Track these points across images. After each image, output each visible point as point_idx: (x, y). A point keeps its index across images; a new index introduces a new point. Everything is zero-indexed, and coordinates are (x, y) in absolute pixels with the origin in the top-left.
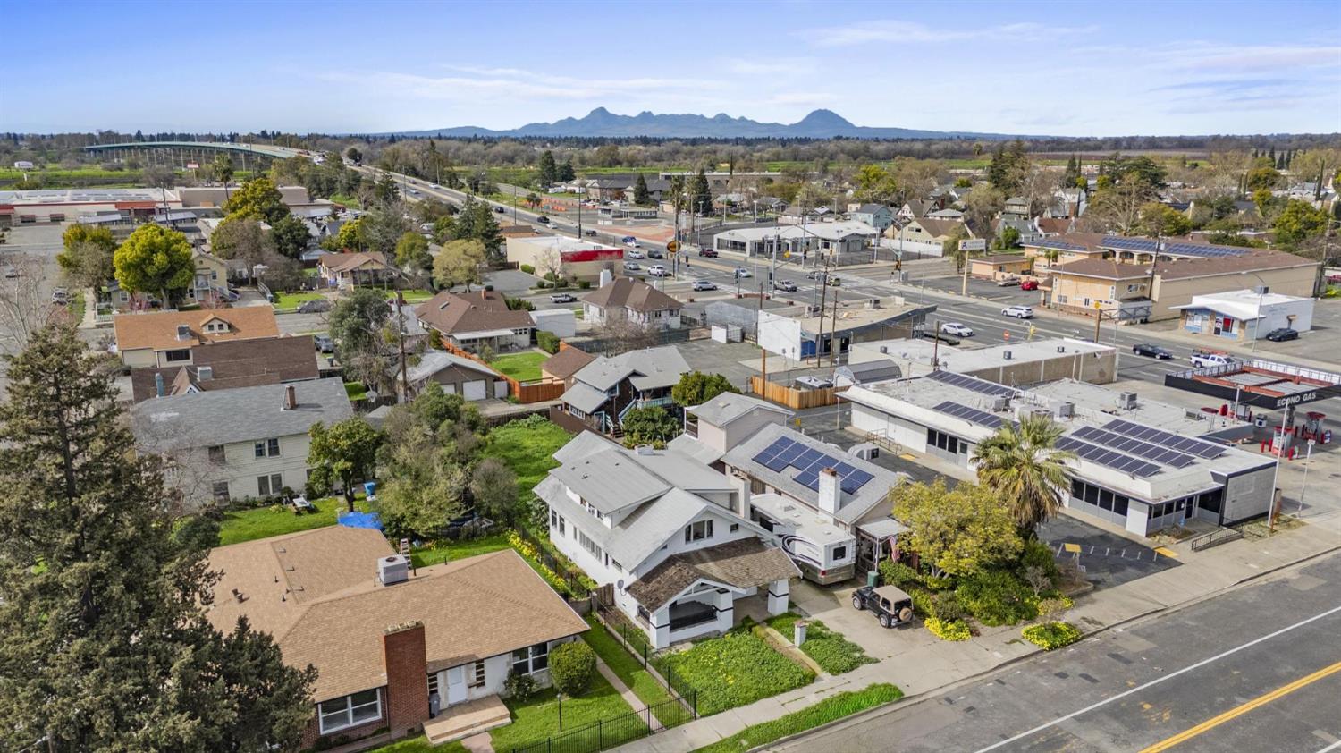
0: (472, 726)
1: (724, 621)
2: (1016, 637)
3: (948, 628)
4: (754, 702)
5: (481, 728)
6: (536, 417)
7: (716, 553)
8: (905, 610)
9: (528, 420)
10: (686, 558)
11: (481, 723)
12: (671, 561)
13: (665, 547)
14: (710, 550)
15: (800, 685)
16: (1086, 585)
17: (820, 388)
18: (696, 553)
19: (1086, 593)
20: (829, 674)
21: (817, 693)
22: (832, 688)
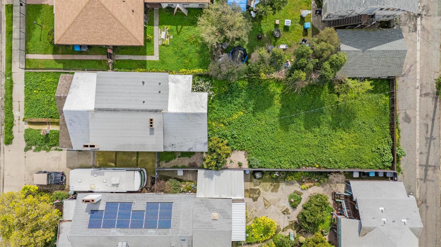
20: (27, 128)
21: (19, 117)
22: (19, 124)
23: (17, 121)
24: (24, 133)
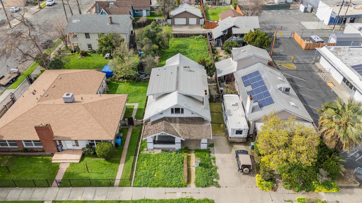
0: (66, 160)
1: (178, 146)
2: (292, 199)
3: (262, 183)
4: (156, 187)
5: (68, 161)
6: (201, 36)
7: (183, 120)
8: (246, 169)
9: (198, 37)
10: (170, 120)
11: (69, 160)
12: (164, 119)
13: (162, 114)
14: (180, 118)
15: (179, 187)
16: (355, 183)
17: (318, 42)
18: (175, 118)
19: (352, 187)
20: (195, 185)
21: (183, 193)
22: (190, 193)
23: (187, 195)
24: (200, 188)
